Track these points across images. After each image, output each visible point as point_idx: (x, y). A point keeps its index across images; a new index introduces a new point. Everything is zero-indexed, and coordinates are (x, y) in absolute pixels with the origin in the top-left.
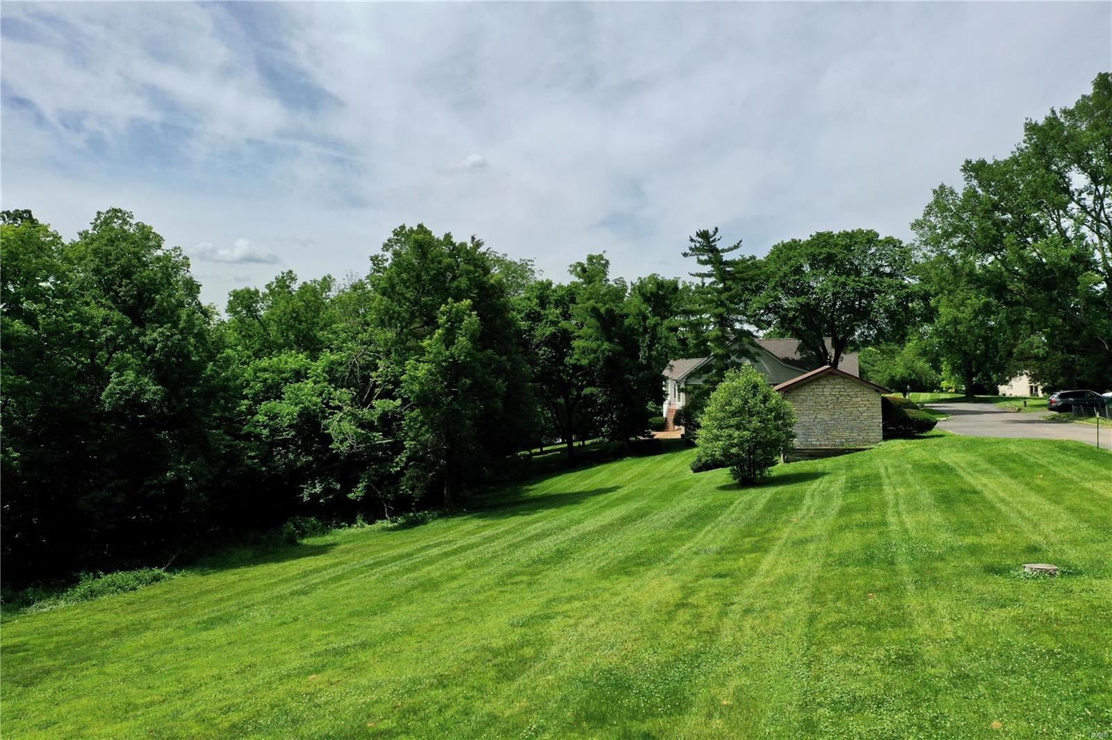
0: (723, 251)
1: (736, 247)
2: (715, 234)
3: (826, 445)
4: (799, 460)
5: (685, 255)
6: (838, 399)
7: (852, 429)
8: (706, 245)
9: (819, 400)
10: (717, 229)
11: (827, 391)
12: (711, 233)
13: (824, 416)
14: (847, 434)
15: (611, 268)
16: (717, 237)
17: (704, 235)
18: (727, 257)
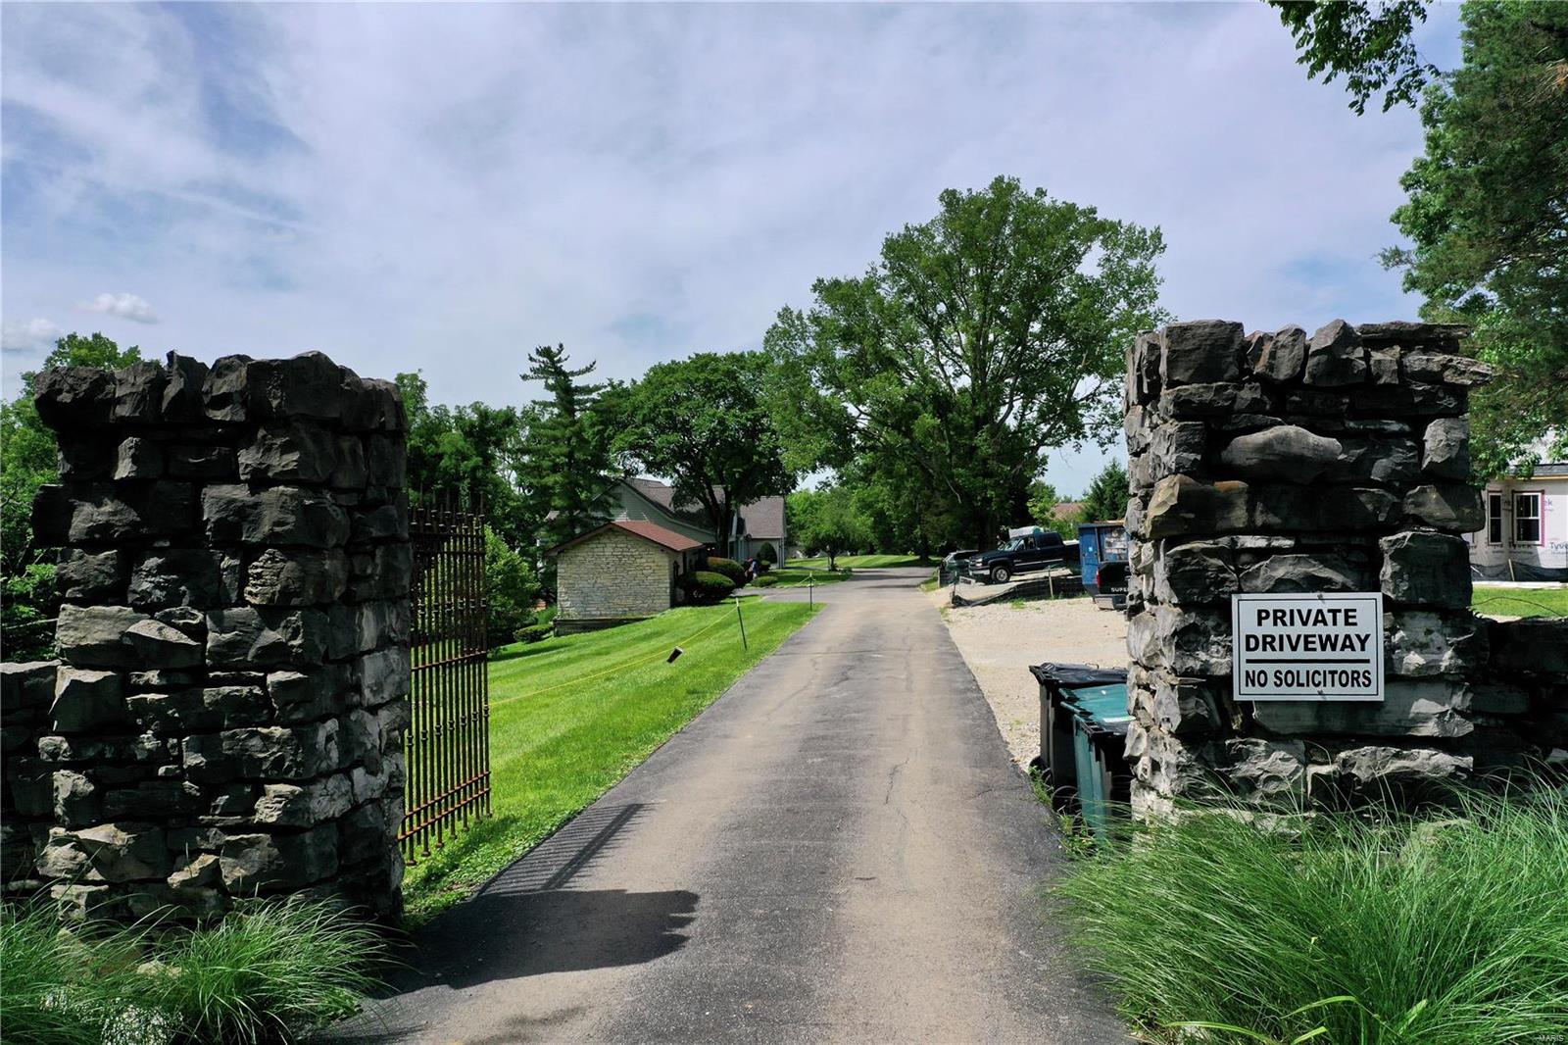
0: (573, 374)
1: (588, 370)
2: (560, 352)
3: (606, 615)
4: (571, 633)
5: (524, 377)
6: (620, 560)
7: (636, 595)
8: (549, 364)
9: (599, 562)
10: (561, 346)
11: (608, 551)
12: (554, 349)
13: (604, 580)
14: (630, 601)
15: (428, 394)
16: (563, 356)
17: (546, 352)
18: (577, 382)
